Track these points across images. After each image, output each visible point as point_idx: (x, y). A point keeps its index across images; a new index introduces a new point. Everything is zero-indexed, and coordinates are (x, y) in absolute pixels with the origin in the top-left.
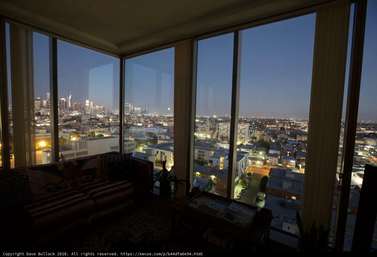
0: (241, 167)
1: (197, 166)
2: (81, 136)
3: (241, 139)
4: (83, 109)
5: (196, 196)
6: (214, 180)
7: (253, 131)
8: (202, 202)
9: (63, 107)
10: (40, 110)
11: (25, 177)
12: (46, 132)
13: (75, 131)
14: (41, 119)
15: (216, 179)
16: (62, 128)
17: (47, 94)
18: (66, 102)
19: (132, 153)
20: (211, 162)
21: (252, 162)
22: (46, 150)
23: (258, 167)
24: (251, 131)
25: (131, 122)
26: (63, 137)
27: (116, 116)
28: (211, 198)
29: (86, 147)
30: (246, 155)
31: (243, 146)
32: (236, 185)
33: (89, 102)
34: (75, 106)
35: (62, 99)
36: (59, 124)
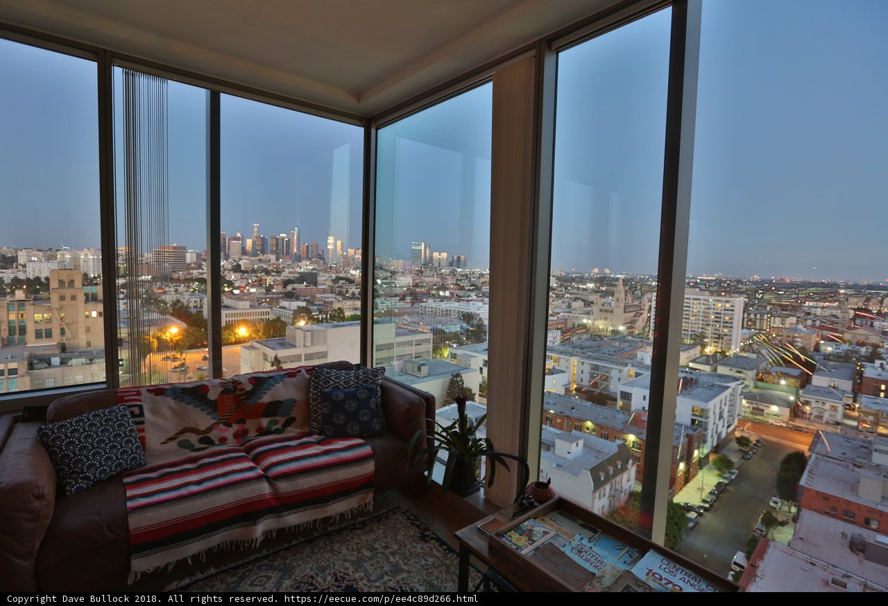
0: (715, 417)
1: (586, 404)
2: (315, 317)
3: (716, 340)
4: (321, 257)
5: (535, 511)
6: (633, 447)
7: (758, 316)
8: (548, 537)
9: (283, 254)
10: (240, 259)
11: (137, 411)
12: (249, 307)
13: (305, 306)
14: (242, 278)
15: (640, 445)
16: (279, 298)
17: (254, 225)
18: (288, 242)
19: (385, 370)
20: (626, 396)
21: (753, 408)
22: (248, 344)
23: (772, 424)
24: (752, 316)
25: (424, 287)
26: (282, 319)
27: (391, 272)
28: (581, 522)
29: (325, 342)
30: (733, 385)
31: (725, 359)
32: (701, 468)
33: (333, 242)
34: (305, 250)
35: (281, 235)
36: (274, 291)
